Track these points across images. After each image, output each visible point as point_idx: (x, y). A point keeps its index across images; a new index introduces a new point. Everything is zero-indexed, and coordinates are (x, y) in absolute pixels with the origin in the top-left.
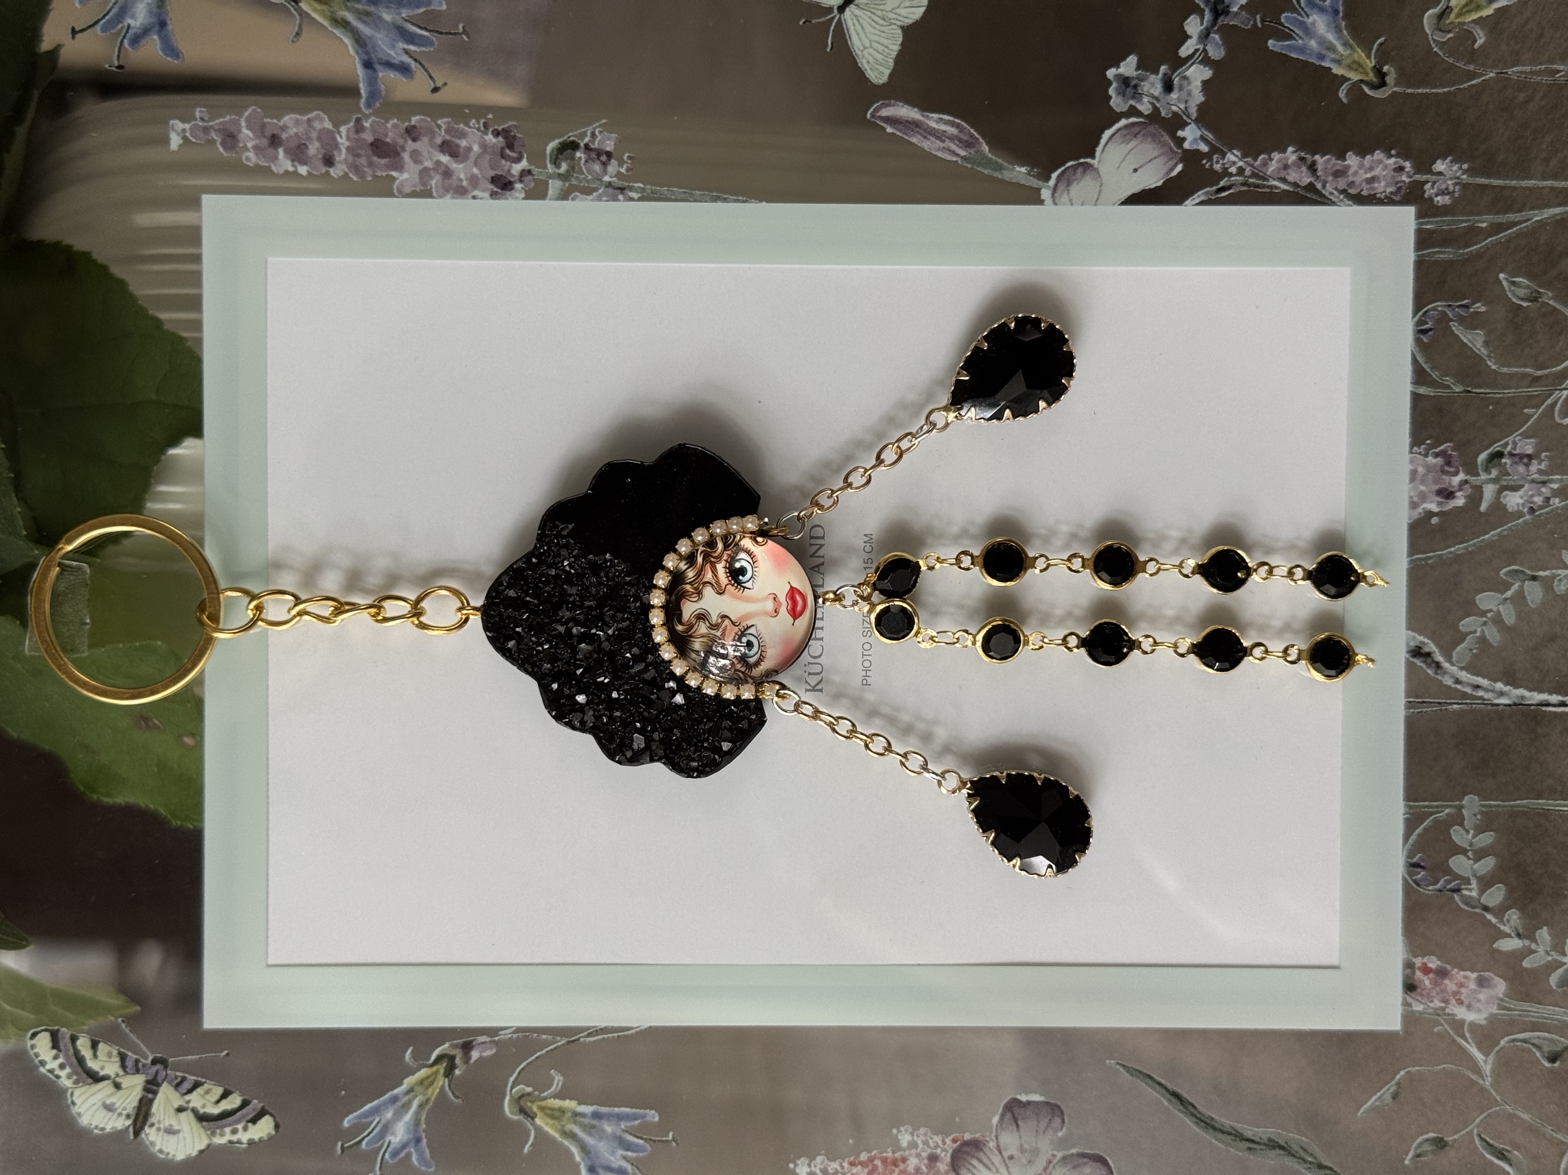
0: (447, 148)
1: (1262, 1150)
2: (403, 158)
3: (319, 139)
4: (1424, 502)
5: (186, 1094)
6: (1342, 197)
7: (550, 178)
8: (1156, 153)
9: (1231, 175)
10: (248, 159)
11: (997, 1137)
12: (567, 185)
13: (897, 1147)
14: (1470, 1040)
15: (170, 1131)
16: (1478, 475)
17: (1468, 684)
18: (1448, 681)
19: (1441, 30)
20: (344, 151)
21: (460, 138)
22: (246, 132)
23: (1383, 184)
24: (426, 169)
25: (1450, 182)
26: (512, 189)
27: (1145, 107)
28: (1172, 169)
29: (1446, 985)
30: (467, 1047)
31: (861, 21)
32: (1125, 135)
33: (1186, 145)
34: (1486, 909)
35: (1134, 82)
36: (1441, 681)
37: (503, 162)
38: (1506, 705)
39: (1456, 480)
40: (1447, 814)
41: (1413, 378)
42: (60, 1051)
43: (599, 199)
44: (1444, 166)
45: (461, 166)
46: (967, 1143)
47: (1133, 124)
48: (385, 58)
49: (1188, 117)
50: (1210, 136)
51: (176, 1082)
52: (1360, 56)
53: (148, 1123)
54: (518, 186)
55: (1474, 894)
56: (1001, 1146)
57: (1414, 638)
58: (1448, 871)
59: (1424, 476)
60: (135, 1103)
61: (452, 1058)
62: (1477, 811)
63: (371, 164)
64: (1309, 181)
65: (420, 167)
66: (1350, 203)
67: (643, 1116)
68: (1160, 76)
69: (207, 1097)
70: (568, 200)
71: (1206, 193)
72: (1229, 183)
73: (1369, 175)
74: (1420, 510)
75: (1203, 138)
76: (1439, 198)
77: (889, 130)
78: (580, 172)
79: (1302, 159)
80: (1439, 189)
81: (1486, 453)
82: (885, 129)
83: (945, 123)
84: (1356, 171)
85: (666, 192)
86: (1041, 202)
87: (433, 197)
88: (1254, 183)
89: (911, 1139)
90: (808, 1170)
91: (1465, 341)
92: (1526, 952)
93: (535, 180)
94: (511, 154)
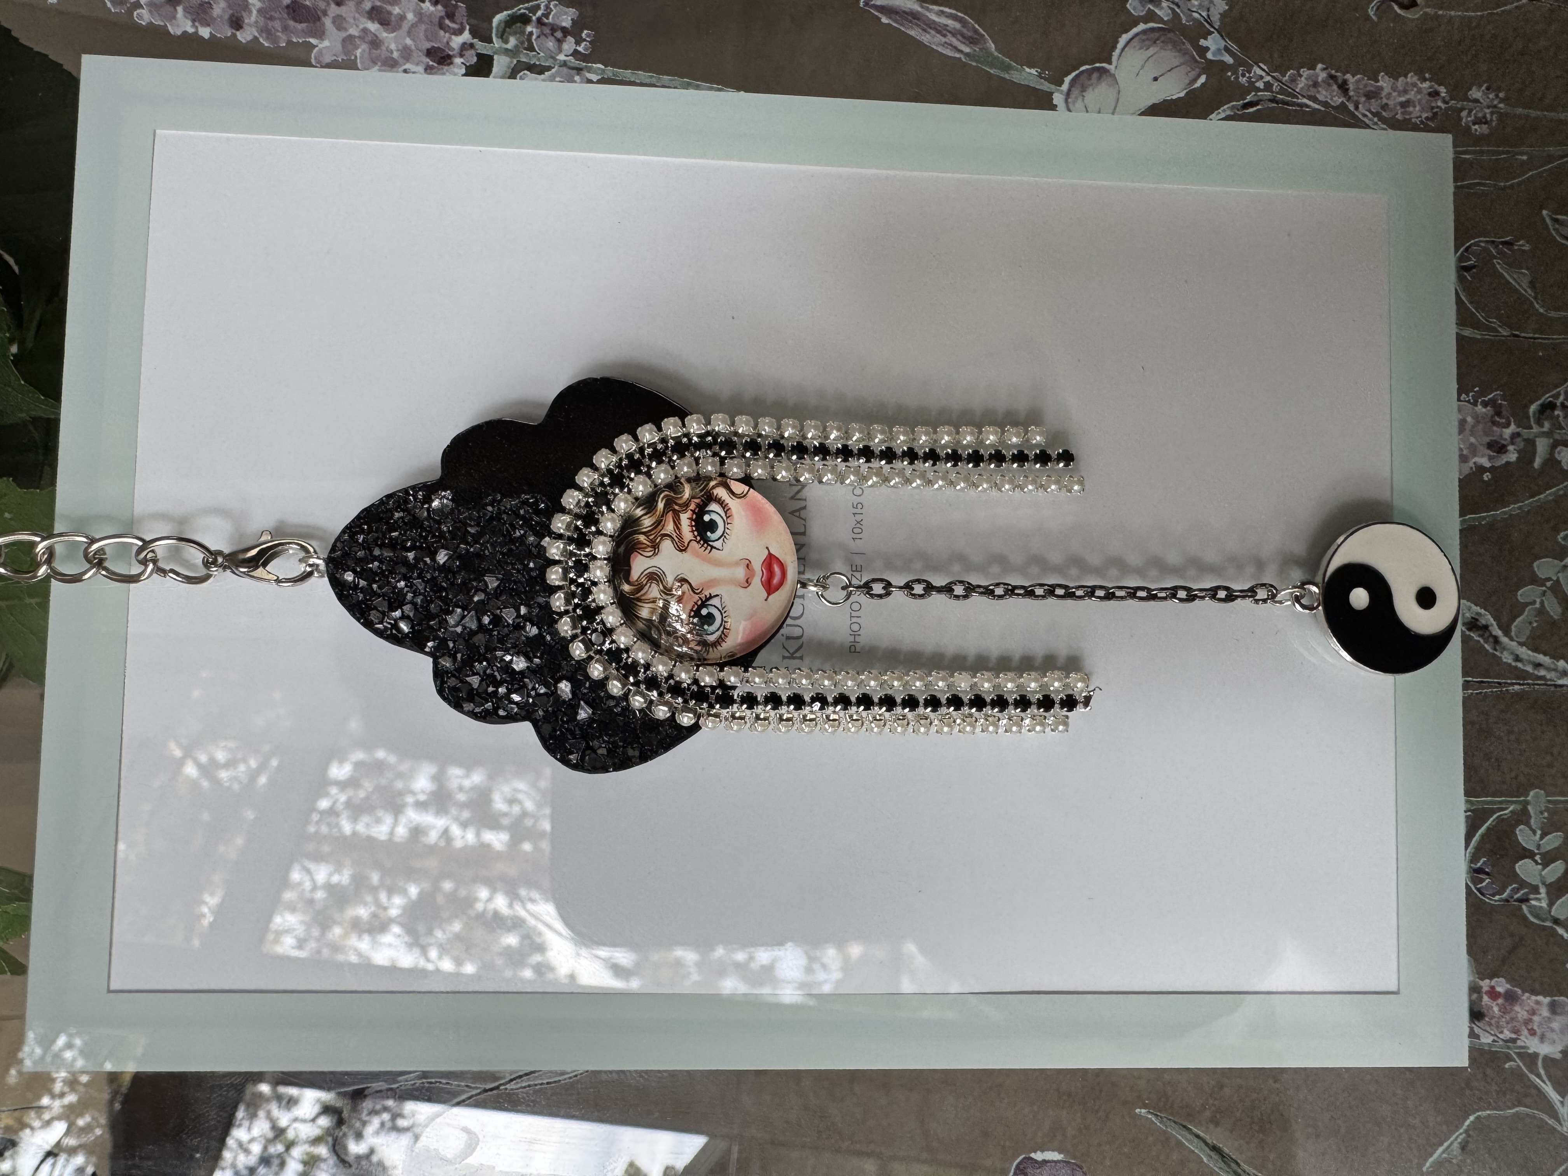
0: (377, 14)
2: (324, 24)
4: (1475, 456)
6: (1376, 119)
7: (495, 53)
8: (1176, 62)
9: (1258, 90)
10: (140, 16)
12: (515, 62)
14: (1545, 1078)
16: (1531, 428)
17: (1530, 662)
18: (1507, 658)
20: (255, 12)
21: (392, 5)
23: (1418, 108)
24: (351, 37)
25: (1488, 111)
26: (452, 63)
27: (1164, 12)
28: (1195, 80)
29: (1517, 1012)
30: (358, 1096)
32: (1144, 41)
33: (1209, 55)
34: (1556, 921)
36: (1500, 659)
37: (442, 33)
39: (1508, 432)
40: (1511, 812)
41: (1458, 319)
43: (552, 79)
44: (1480, 94)
45: (393, 35)
47: (1152, 30)
49: (1211, 25)
50: (1234, 47)
54: (458, 61)
55: (1544, 904)
57: (1469, 609)
58: (1515, 877)
59: (1473, 427)
61: (339, 1110)
62: (1543, 808)
63: (285, 28)
64: (1340, 100)
65: (344, 34)
66: (1385, 126)
70: (515, 78)
71: (1232, 108)
72: (1255, 99)
73: (1403, 99)
74: (1471, 464)
75: (1227, 49)
76: (1477, 127)
77: (885, 20)
78: (531, 48)
79: (1332, 77)
80: (1475, 117)
81: (1539, 402)
82: (879, 19)
83: (947, 17)
84: (1390, 94)
85: (629, 75)
86: (1053, 108)
87: (358, 69)
88: (1282, 99)
91: (1511, 280)
93: (478, 54)
94: (451, 24)
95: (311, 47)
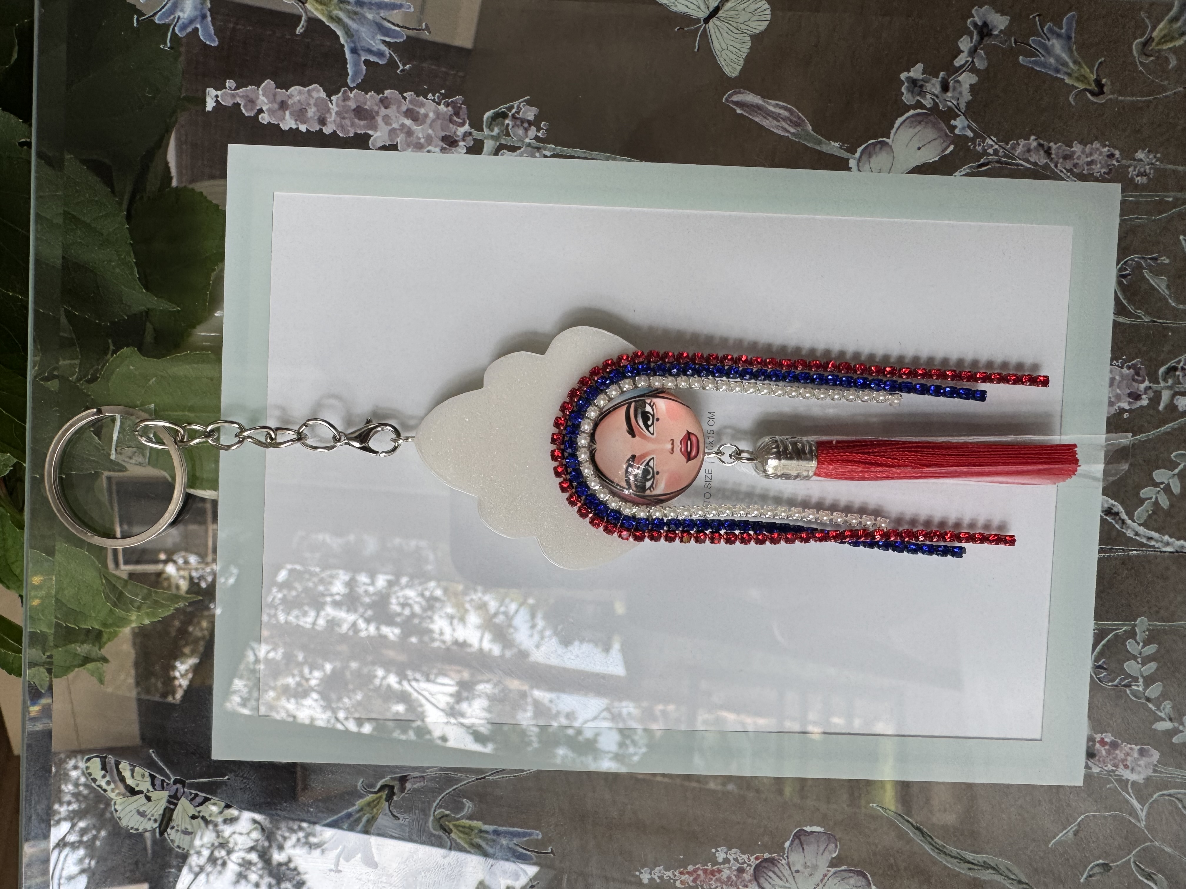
0: (410, 114)
1: (978, 870)
2: (377, 121)
3: (315, 105)
4: (1119, 402)
5: (198, 806)
6: (1069, 174)
7: (485, 138)
8: (935, 136)
9: (989, 155)
10: (263, 118)
11: (787, 857)
12: (498, 144)
13: (715, 863)
14: (1132, 795)
16: (1160, 384)
17: (1145, 536)
18: (1130, 534)
19: (1145, 54)
20: (334, 114)
21: (420, 107)
22: (262, 98)
23: (1098, 166)
24: (394, 129)
25: (1147, 167)
26: (458, 145)
27: (927, 102)
28: (946, 149)
29: (1117, 755)
30: (403, 780)
31: (721, 30)
32: (913, 122)
33: (957, 131)
34: (1148, 700)
35: (920, 83)
36: (1125, 534)
37: (451, 125)
38: (1170, 552)
39: (1142, 386)
40: (1125, 631)
41: (1115, 310)
42: (107, 772)
43: (521, 155)
44: (1144, 155)
45: (420, 127)
46: (766, 860)
47: (918, 114)
48: (367, 46)
49: (959, 110)
50: (974, 125)
52: (1085, 71)
53: (170, 827)
55: (1141, 689)
56: (791, 863)
57: (1107, 501)
58: (1123, 672)
59: (1120, 382)
60: (161, 812)
61: (392, 787)
62: (1145, 629)
63: (353, 125)
64: (1045, 161)
65: (390, 128)
66: (1075, 179)
67: (530, 835)
68: (940, 79)
70: (498, 155)
71: (970, 167)
72: (987, 161)
73: (1089, 159)
74: (1116, 407)
75: (969, 127)
76: (1139, 178)
77: (739, 111)
78: (508, 135)
79: (1041, 145)
80: (1139, 171)
81: (1165, 367)
82: (735, 110)
83: (780, 108)
84: (1080, 156)
85: (571, 152)
86: (849, 169)
87: (398, 150)
88: (1005, 161)
89: (725, 857)
90: (649, 877)
91: (1154, 284)
92: (1175, 732)
93: (474, 140)
94: (457, 120)
95: (369, 136)
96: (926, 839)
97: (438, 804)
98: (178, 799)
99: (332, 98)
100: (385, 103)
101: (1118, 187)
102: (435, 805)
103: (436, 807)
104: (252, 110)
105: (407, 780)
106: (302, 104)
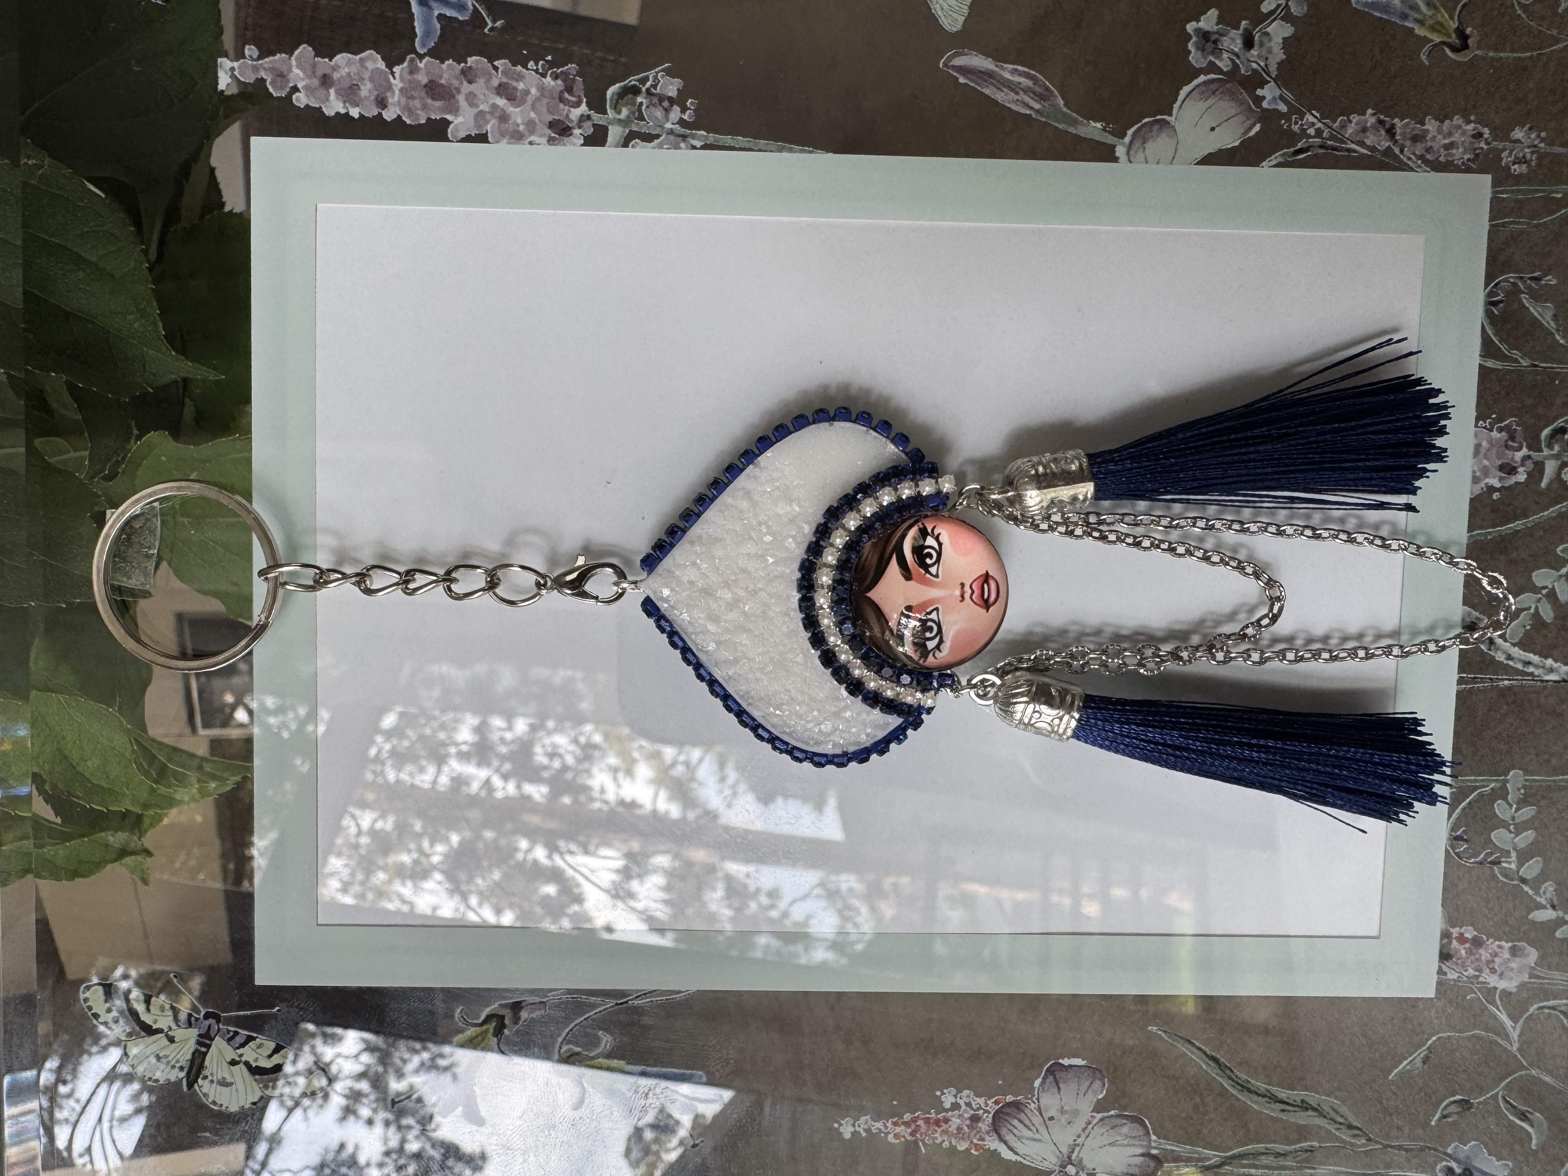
0: (503, 90)
1: (1294, 1111)
2: (458, 102)
3: (372, 80)
4: (1486, 477)
5: (238, 1048)
6: (1420, 162)
7: (610, 124)
8: (1233, 111)
9: (1309, 136)
10: (298, 99)
11: (1038, 1099)
12: (627, 131)
13: (941, 1109)
14: (1501, 1008)
15: (224, 1083)
16: (1542, 451)
17: (1520, 660)
18: (1500, 657)
20: (397, 92)
21: (517, 81)
22: (296, 71)
23: (1461, 150)
24: (482, 113)
25: (1527, 150)
26: (571, 134)
27: (1224, 64)
28: (1250, 129)
29: (1481, 955)
30: (517, 1007)
32: (1203, 92)
33: (1265, 105)
34: (1524, 881)
35: (1213, 38)
36: (1493, 657)
37: (562, 106)
38: (1555, 682)
39: (1519, 455)
40: (1492, 789)
41: (1482, 351)
43: (660, 146)
44: (1522, 134)
45: (518, 110)
46: (1009, 1104)
47: (1211, 81)
49: (1268, 75)
50: (1289, 96)
51: (228, 1036)
52: (1443, 16)
54: (577, 132)
55: (1513, 866)
57: (1469, 613)
58: (1490, 844)
59: (1488, 450)
60: (189, 1057)
61: (502, 1018)
62: (1520, 786)
63: (425, 107)
64: (1387, 144)
65: (476, 111)
66: (1428, 169)
67: (691, 1077)
68: (1241, 31)
69: (259, 1051)
70: (627, 147)
71: (1282, 155)
72: (1307, 145)
73: (1447, 141)
74: (1482, 485)
75: (1281, 98)
76: (1516, 166)
77: (962, 80)
78: (641, 118)
79: (1381, 122)
80: (1516, 158)
81: (1550, 428)
82: (958, 79)
83: (1020, 75)
84: (1434, 137)
85: (730, 141)
86: (1115, 160)
87: (489, 142)
88: (1332, 145)
89: (954, 1101)
90: (852, 1129)
91: (1536, 314)
92: (1559, 923)
93: (594, 125)
94: (570, 98)
95: (448, 123)
96: (1224, 1072)
97: (565, 1039)
98: (212, 1039)
99: (394, 70)
100: (468, 75)
101: (1488, 178)
102: (560, 1040)
103: (562, 1043)
104: (282, 88)
105: (522, 1008)
106: (352, 79)
